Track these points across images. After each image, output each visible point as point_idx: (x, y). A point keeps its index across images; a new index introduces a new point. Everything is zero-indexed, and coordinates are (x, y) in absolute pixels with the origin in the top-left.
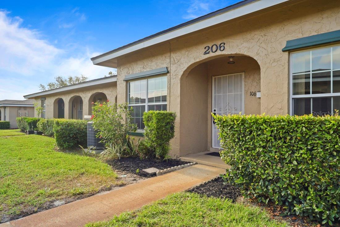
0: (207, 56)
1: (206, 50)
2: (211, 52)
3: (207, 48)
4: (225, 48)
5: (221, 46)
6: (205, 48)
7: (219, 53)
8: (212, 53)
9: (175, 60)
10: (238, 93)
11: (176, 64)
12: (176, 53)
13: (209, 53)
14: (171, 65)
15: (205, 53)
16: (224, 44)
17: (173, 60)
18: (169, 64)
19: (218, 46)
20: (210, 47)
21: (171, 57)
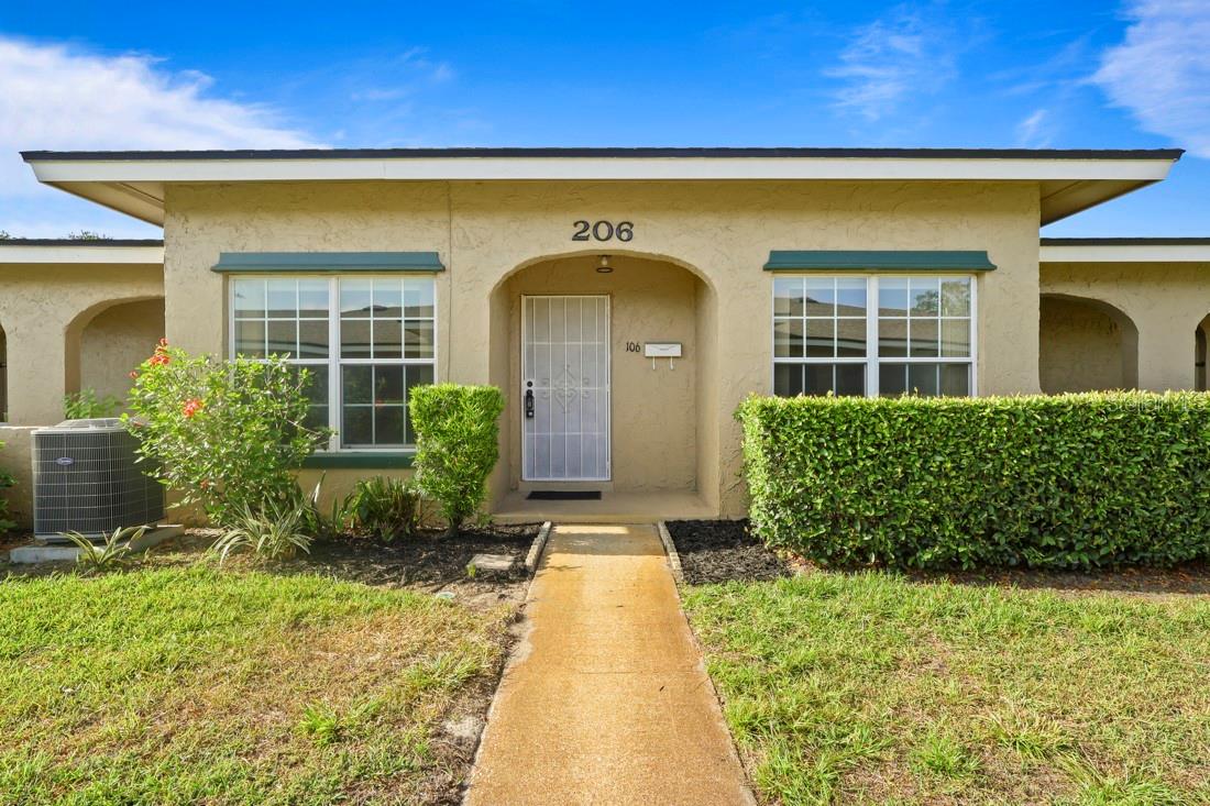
0: (581, 246)
1: (578, 229)
2: (592, 238)
3: (581, 226)
4: (634, 235)
5: (622, 228)
6: (576, 224)
7: (614, 245)
8: (596, 241)
9: (468, 238)
10: (592, 343)
11: (473, 248)
12: (474, 219)
13: (586, 239)
14: (454, 250)
15: (576, 238)
16: (632, 226)
17: (461, 235)
18: (447, 244)
19: (615, 227)
20: (592, 224)
21: (453, 226)
